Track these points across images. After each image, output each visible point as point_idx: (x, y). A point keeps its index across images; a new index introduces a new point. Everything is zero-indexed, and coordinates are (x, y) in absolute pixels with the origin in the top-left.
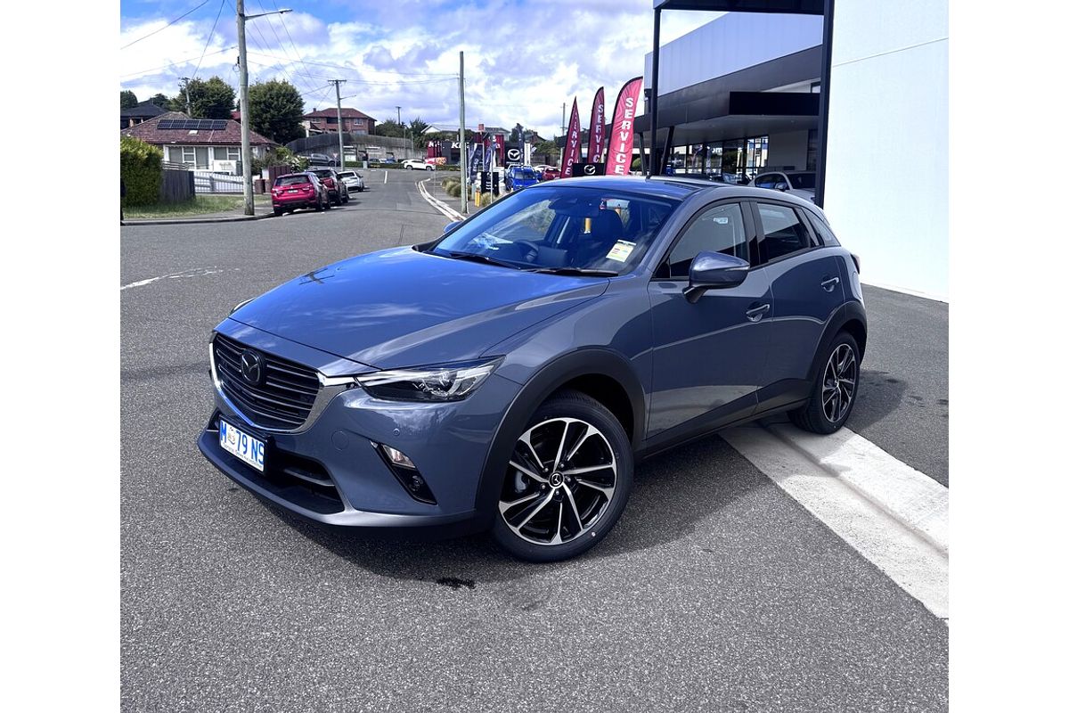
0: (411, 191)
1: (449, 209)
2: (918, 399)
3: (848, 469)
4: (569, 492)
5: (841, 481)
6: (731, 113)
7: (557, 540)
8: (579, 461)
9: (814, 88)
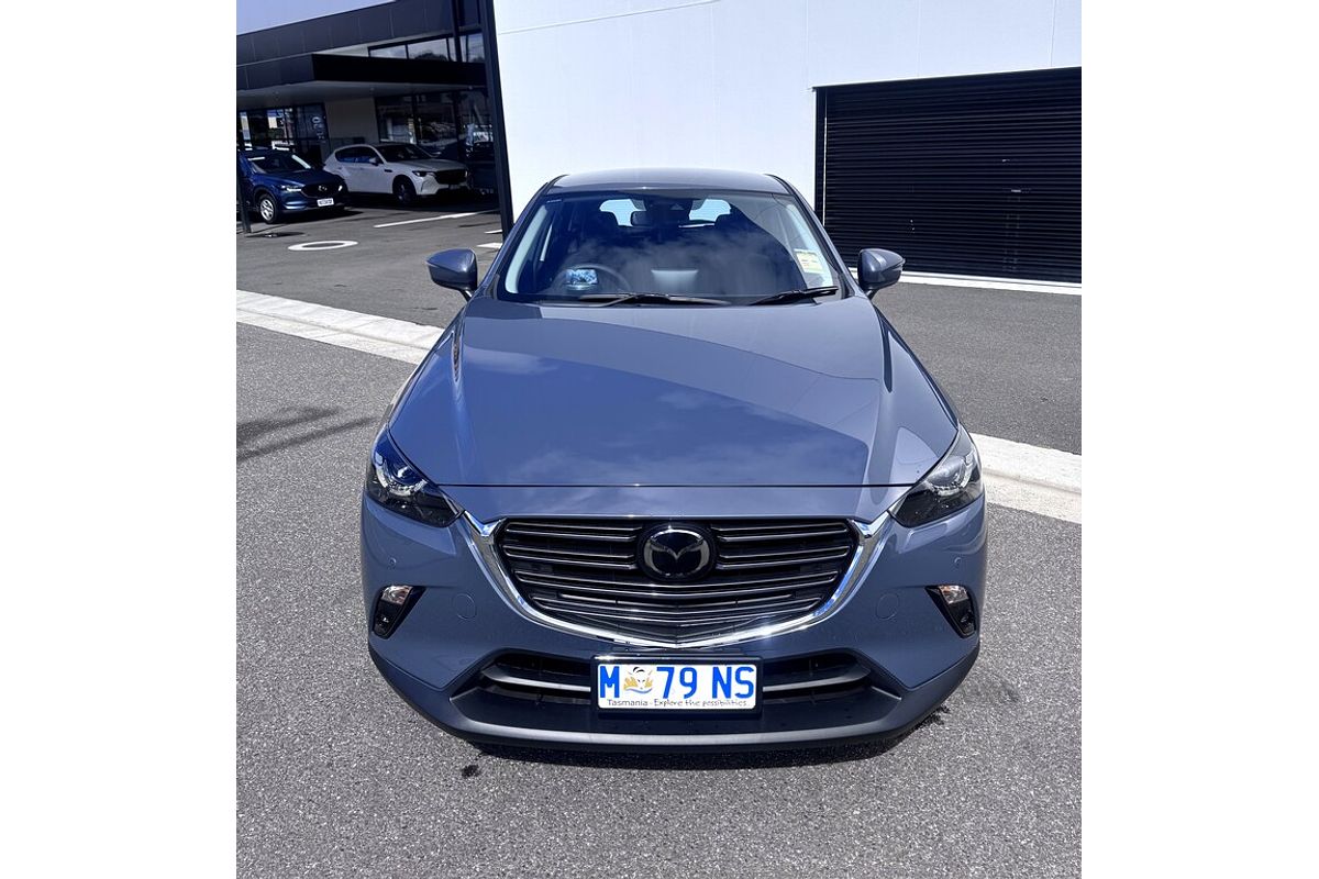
9: (372, 52)
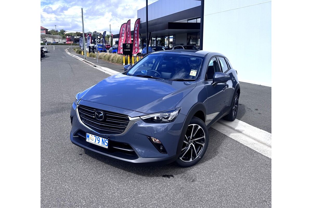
0: (63, 52)
1: (79, 57)
2: (250, 109)
3: (244, 131)
4: (194, 146)
5: (243, 134)
6: (169, 28)
7: (191, 160)
8: (196, 137)
9: (188, 21)
